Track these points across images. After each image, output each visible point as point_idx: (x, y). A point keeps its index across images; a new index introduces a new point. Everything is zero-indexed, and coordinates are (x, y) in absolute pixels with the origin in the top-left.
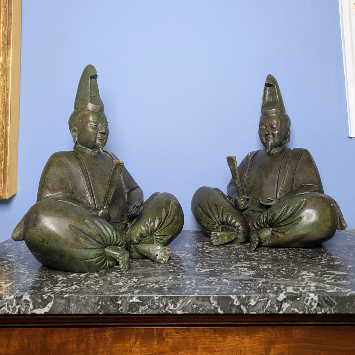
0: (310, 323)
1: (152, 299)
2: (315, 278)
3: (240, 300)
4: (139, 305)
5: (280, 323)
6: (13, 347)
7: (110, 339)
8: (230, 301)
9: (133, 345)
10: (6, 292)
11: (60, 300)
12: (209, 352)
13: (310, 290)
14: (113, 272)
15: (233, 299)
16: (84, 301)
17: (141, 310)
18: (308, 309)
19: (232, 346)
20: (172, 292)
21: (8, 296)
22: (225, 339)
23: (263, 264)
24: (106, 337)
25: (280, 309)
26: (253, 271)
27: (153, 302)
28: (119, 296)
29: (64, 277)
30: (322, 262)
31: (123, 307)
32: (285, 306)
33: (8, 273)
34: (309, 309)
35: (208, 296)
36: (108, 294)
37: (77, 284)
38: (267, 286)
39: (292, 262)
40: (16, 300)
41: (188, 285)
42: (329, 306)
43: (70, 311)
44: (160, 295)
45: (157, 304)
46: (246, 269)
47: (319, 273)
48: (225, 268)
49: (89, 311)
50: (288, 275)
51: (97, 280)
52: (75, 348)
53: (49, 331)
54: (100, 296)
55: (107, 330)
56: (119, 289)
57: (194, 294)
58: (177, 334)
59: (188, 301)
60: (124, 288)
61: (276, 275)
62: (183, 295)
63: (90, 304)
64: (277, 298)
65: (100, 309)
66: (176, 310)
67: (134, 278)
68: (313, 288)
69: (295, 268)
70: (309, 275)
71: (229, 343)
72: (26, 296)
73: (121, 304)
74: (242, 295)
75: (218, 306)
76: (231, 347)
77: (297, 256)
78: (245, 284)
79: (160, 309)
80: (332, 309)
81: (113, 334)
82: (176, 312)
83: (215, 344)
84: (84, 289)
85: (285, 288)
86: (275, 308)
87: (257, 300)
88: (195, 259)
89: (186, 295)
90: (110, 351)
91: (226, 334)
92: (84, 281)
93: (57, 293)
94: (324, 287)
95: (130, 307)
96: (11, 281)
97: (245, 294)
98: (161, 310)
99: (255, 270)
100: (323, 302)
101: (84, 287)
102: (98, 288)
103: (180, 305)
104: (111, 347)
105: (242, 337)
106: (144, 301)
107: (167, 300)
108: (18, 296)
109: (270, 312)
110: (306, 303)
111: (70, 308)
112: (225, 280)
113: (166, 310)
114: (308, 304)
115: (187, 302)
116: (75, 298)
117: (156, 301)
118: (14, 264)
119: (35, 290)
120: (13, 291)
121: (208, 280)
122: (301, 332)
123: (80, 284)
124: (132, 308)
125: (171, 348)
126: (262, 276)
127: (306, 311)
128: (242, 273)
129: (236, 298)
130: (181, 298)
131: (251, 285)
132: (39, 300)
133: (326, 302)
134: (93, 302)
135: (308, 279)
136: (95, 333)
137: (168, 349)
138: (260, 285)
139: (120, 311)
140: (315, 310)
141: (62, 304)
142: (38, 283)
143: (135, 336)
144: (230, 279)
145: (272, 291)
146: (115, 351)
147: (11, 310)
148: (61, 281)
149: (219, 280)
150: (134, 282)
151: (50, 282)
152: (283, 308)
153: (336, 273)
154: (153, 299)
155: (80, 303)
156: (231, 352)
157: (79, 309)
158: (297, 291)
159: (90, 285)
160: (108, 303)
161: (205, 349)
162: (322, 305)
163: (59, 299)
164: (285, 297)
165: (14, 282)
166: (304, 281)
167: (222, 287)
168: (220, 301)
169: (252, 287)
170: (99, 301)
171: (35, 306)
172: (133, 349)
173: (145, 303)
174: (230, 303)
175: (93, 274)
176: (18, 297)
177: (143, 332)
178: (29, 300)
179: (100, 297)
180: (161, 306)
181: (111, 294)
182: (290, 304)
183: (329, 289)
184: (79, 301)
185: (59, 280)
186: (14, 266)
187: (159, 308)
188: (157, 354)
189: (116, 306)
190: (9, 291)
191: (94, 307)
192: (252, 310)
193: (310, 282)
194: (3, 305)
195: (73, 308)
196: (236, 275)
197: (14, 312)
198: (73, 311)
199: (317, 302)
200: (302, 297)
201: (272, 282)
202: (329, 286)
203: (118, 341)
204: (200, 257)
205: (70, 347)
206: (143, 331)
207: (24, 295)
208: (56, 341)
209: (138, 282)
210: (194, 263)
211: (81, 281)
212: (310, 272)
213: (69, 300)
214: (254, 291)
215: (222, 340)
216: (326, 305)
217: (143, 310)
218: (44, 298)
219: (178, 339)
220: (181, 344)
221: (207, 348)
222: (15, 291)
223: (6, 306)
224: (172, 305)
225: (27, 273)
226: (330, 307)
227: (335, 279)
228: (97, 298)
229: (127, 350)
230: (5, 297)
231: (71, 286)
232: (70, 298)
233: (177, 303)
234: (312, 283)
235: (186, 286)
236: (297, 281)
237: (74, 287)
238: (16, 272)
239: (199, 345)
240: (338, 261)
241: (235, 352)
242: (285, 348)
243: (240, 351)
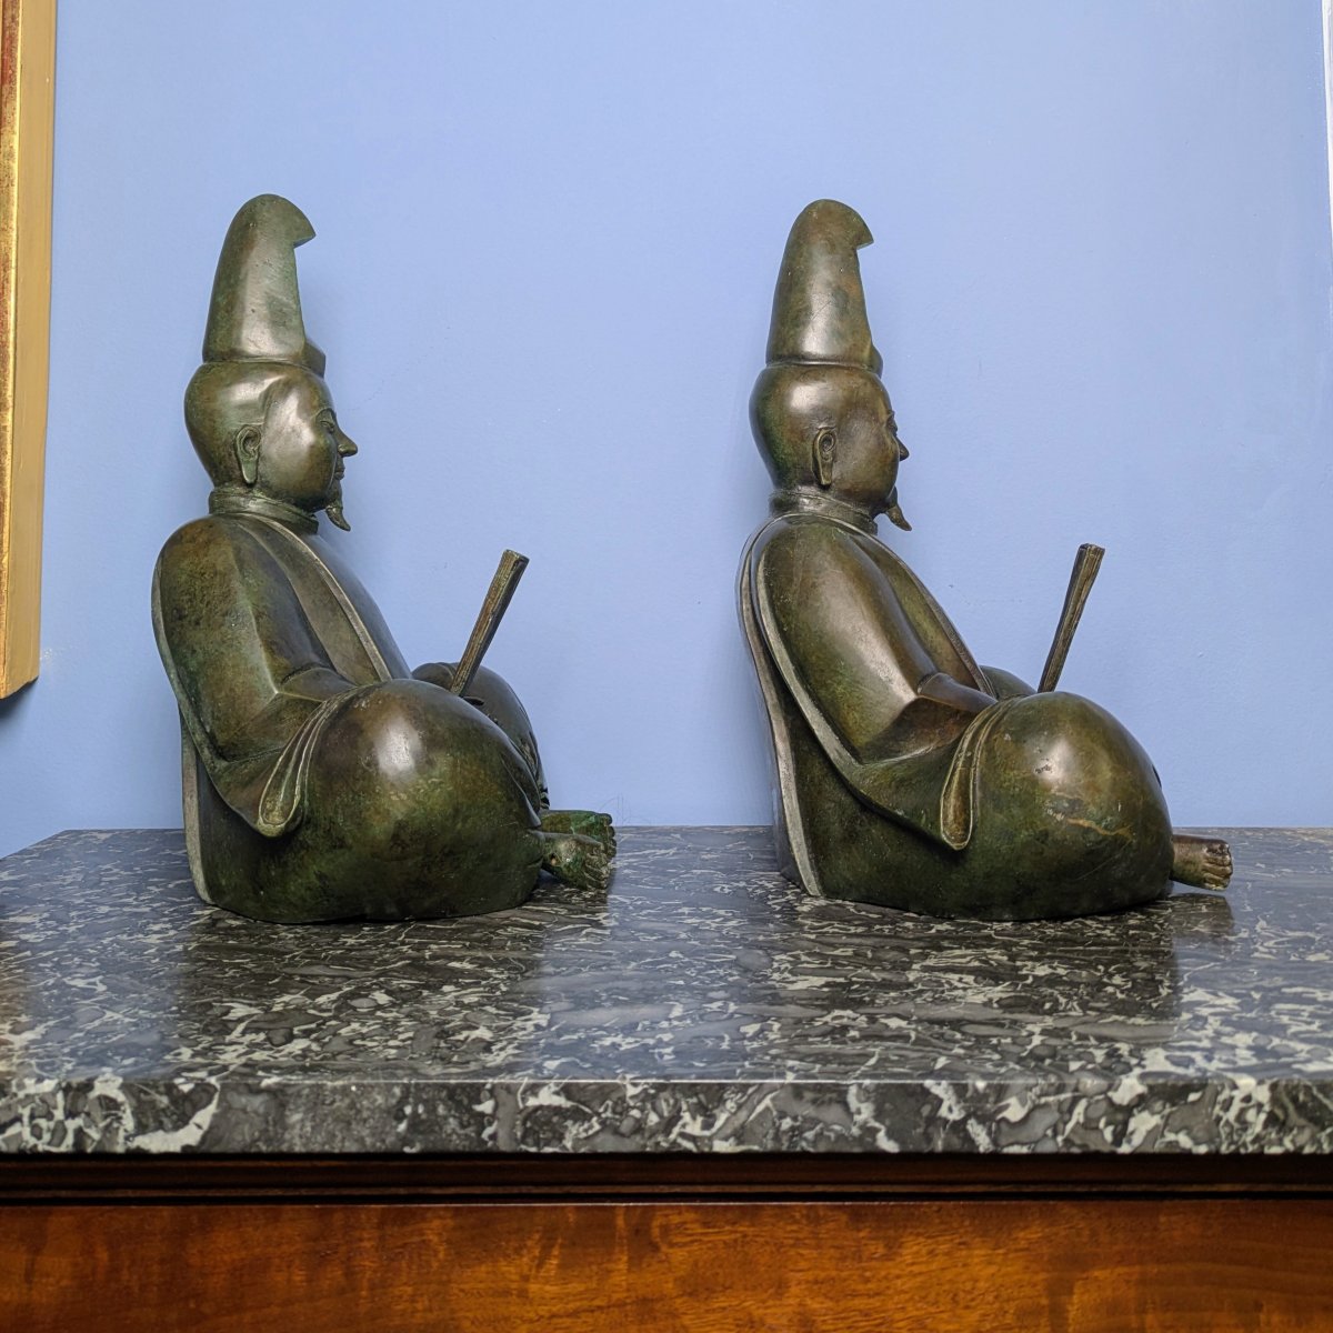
0: (1226, 1188)
1: (615, 1096)
2: (1244, 1015)
3: (965, 1101)
4: (566, 1119)
5: (1112, 1188)
6: (51, 1280)
7: (441, 1248)
8: (923, 1105)
9: (533, 1272)
10: (22, 1064)
11: (243, 1100)
12: (831, 1299)
13: (1234, 1063)
14: (446, 988)
15: (936, 1097)
16: (341, 1104)
17: (574, 1137)
18: (1230, 1134)
19: (920, 1274)
20: (692, 1066)
21: (33, 1081)
22: (894, 1250)
23: (1031, 958)
24: (424, 1241)
25: (1119, 1137)
26: (997, 985)
27: (622, 1109)
28: (484, 1084)
29: (250, 1005)
30: (1256, 955)
31: (498, 1126)
32: (1143, 1125)
33: (22, 989)
34: (1235, 1138)
35: (838, 1085)
36: (438, 1077)
37: (306, 1034)
38: (1065, 1047)
39: (1143, 953)
40: (66, 1096)
41: (752, 1039)
42: (1311, 1125)
43: (284, 1141)
44: (650, 1081)
45: (635, 1113)
46: (970, 979)
47: (1257, 996)
48: (885, 975)
49: (361, 1140)
50: (1136, 1003)
51: (385, 1020)
52: (302, 1281)
53: (195, 1219)
54: (405, 1081)
55: (429, 1215)
56: (483, 1056)
57: (782, 1075)
58: (709, 1228)
59: (759, 1102)
60: (502, 1049)
61: (1088, 1002)
62: (740, 1081)
63: (365, 1114)
64: (1110, 1094)
65: (409, 1135)
66: (710, 1138)
67: (531, 1012)
68: (1245, 1057)
69: (1158, 977)
70: (1218, 1002)
71: (908, 1265)
72: (106, 1081)
73: (493, 1116)
74: (974, 1080)
75: (877, 1125)
76: (919, 1279)
77: (1154, 930)
78: (976, 1036)
79: (647, 1135)
80: (1323, 1136)
81: (454, 1229)
82: (711, 1147)
83: (858, 1269)
84: (340, 1053)
85: (1135, 1053)
86: (1101, 1132)
87: (1033, 1102)
88: (761, 938)
89: (752, 1081)
90: (441, 1296)
91: (901, 1231)
92: (333, 1023)
93: (232, 1068)
94: (1290, 1051)
95: (529, 1124)
96: (41, 1022)
97: (984, 1076)
98: (650, 1137)
99: (1005, 981)
100: (1291, 1108)
101: (337, 1045)
102: (394, 1051)
103: (728, 1120)
104: (445, 1278)
105: (964, 1239)
106: (584, 1103)
107: (677, 1101)
108: (76, 1080)
109: (1079, 1146)
110: (1221, 1113)
111: (285, 1128)
112: (894, 1023)
113: (672, 1137)
114: (1231, 1115)
115: (755, 1108)
116: (306, 1091)
117: (632, 1104)
118: (45, 954)
119: (140, 1059)
120: (53, 1063)
121: (828, 1018)
122: (1187, 1223)
123: (322, 1034)
124: (536, 1128)
125: (681, 1281)
126: (1036, 1008)
127: (1221, 1143)
128: (955, 993)
129: (951, 1092)
130: (733, 1092)
131: (999, 1041)
132: (157, 1097)
133: (1300, 1108)
134: (379, 1107)
135: (1217, 1018)
136: (381, 1225)
137: (670, 1285)
138: (1037, 1040)
139: (486, 1143)
140: (1257, 1139)
141: (256, 1112)
142: (148, 1029)
143: (540, 1239)
144: (914, 1018)
145: (1090, 1066)
146: (462, 1295)
147: (47, 1137)
148: (240, 1020)
149: (872, 1019)
150: (538, 1027)
151: (197, 1025)
152: (1132, 1133)
153: (1320, 995)
154: (620, 1095)
155: (326, 1109)
156: (917, 1298)
157: (323, 1134)
158: (1187, 1067)
159: (363, 1037)
160: (441, 1110)
161: (815, 1287)
162: (1284, 1123)
163: (240, 1094)
164: (1141, 1089)
165: (51, 1023)
166: (1203, 1028)
167: (887, 1048)
168: (887, 1105)
169: (1005, 1048)
170: (403, 1101)
171: (144, 1120)
172: (533, 1287)
173: (587, 1110)
174: (926, 1110)
175: (366, 996)
176: (74, 1085)
177: (571, 1220)
178: (121, 1097)
179: (406, 1088)
180: (652, 1124)
181: (449, 1075)
182: (1162, 1117)
183: (1308, 1061)
184: (323, 1104)
185: (233, 1015)
186: (45, 960)
187: (643, 1129)
188: (625, 1304)
189: (472, 1121)
190: (33, 1062)
191: (385, 1125)
192: (1011, 1140)
193: (1228, 1029)
194: (12, 1116)
195: (297, 1131)
196: (935, 1001)
197: (59, 1145)
198: (297, 1141)
199: (1267, 1108)
200: (1209, 1091)
201: (1082, 1029)
202: (1306, 1047)
203: (474, 1256)
204: (778, 928)
205: (280, 1278)
206: (572, 1217)
207: (101, 1079)
208: (226, 1257)
209: (553, 1029)
210: (760, 952)
211: (324, 1024)
212: (1220, 994)
213: (281, 1097)
214: (1017, 1067)
215: (881, 1251)
216: (1302, 1121)
217: (579, 1139)
218: (179, 1091)
219: (709, 1248)
220: (720, 1266)
221: (822, 1283)
222: (57, 1061)
223: (26, 1120)
224: (694, 1118)
225: (101, 988)
226: (1316, 1129)
227: (1325, 1022)
228: (397, 1091)
229: (507, 1293)
230: (21, 1086)
231: (284, 1040)
232: (286, 1089)
233: (716, 1111)
234: (1238, 1036)
235: (746, 1042)
236: (1176, 1028)
237: (298, 1046)
238: (54, 986)
239: (792, 1271)
240: (1318, 951)
241: (932, 1298)
242: (1128, 1282)
243: (951, 1295)
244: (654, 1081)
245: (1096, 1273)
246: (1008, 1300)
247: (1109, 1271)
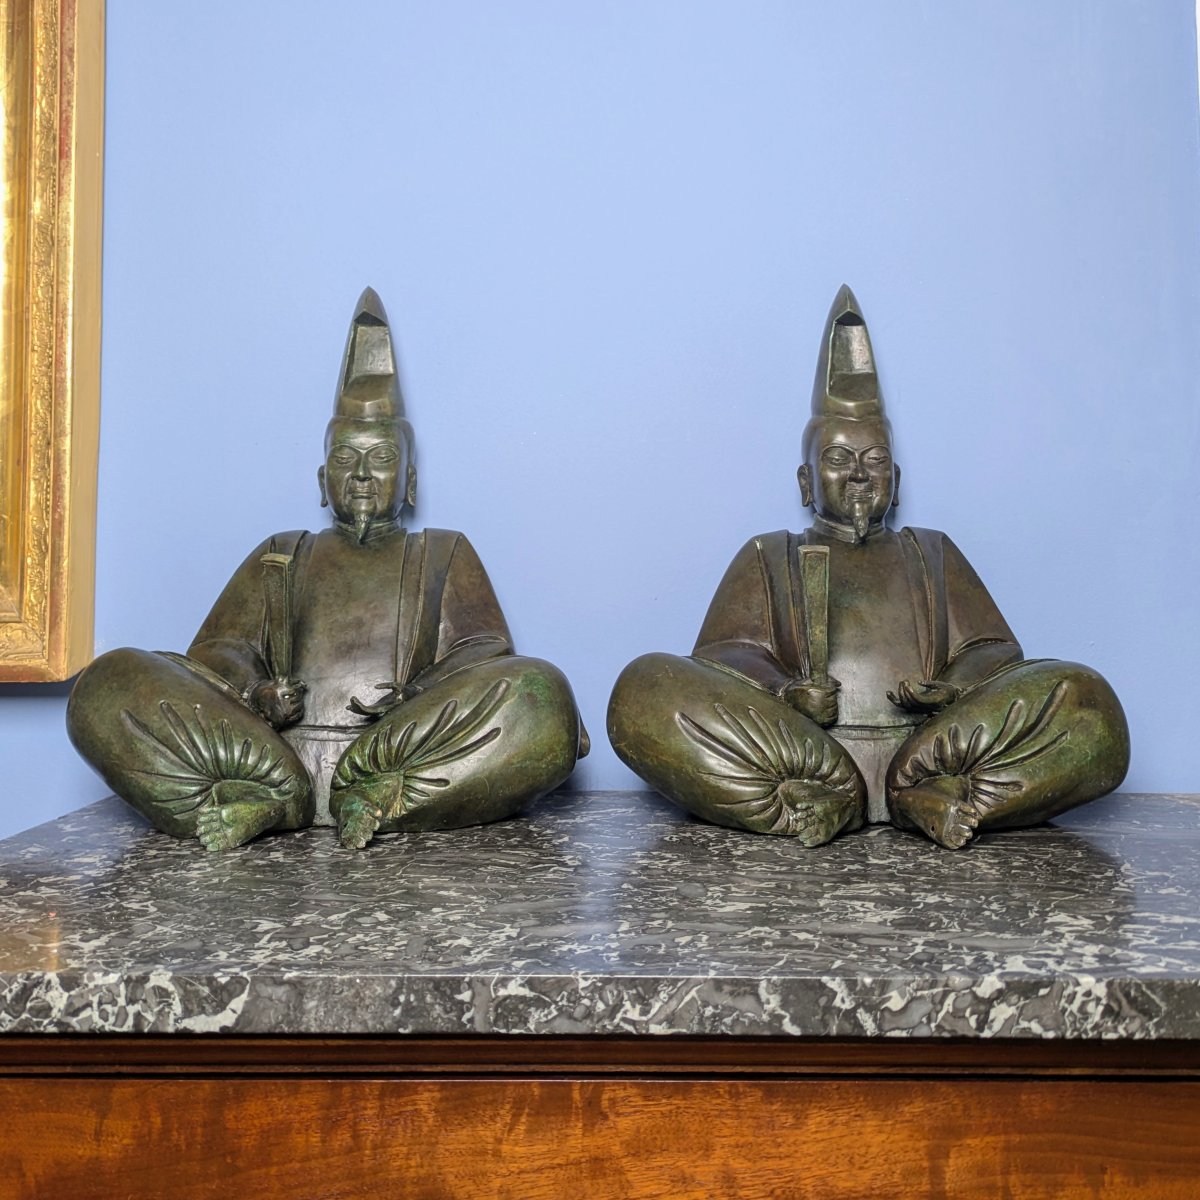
0: (1077, 1072)
1: (569, 988)
2: (1096, 932)
3: (855, 994)
4: (530, 1006)
5: (980, 1071)
6: (116, 1138)
7: (430, 1115)
8: (821, 996)
9: (506, 1135)
10: (91, 962)
11: (270, 990)
12: (749, 1160)
13: (1080, 966)
14: (435, 910)
15: (831, 990)
16: (348, 993)
17: (536, 1021)
18: (1074, 1022)
19: (823, 1140)
20: (633, 965)
21: (101, 974)
22: (801, 1120)
23: (925, 890)
24: (416, 1110)
25: (983, 1023)
26: (893, 909)
27: (575, 997)
28: (464, 978)
29: (275, 922)
30: (1116, 889)
31: (477, 1012)
32: (1001, 1013)
33: (88, 910)
34: (1078, 1025)
35: (751, 980)
36: (426, 972)
37: (320, 942)
38: (941, 954)
39: (1019, 886)
40: (127, 987)
41: (684, 947)
42: (1141, 1015)
43: (303, 1023)
44: (597, 976)
45: (586, 1002)
46: (871, 905)
47: (1109, 919)
48: (801, 902)
49: (364, 1023)
50: (1007, 923)
51: (384, 932)
52: (317, 1142)
53: (230, 1091)
54: (400, 975)
55: (420, 1088)
56: (463, 958)
57: (705, 972)
58: (649, 1100)
59: (687, 993)
60: (478, 953)
61: (967, 922)
62: (671, 976)
63: (367, 1002)
64: (974, 989)
65: (403, 1019)
66: (647, 1023)
67: (505, 927)
68: (1089, 961)
69: (1029, 905)
70: (1076, 923)
71: (813, 1133)
72: (160, 975)
73: (471, 1004)
74: (864, 976)
75: (783, 1013)
76: (823, 1144)
77: (1034, 870)
78: (869, 946)
79: (595, 1020)
80: (1151, 1025)
81: (441, 1100)
82: (648, 1030)
83: (771, 1136)
84: (347, 955)
85: (1000, 959)
86: (967, 1019)
87: (911, 994)
88: (700, 874)
89: (681, 977)
90: (430, 1154)
91: (806, 1105)
92: (342, 934)
93: (260, 966)
94: (1127, 958)
95: (500, 1011)
96: (104, 933)
97: (871, 974)
98: (598, 1022)
99: (899, 907)
100: (1124, 1002)
101: (344, 950)
102: (391, 954)
103: (661, 1007)
104: (433, 1140)
105: (858, 1113)
106: (544, 994)
107: (619, 992)
108: (134, 974)
109: (949, 1032)
110: (1066, 1005)
111: (303, 1013)
112: (802, 936)
113: (616, 1021)
114: (1075, 1007)
115: (683, 999)
116: (320, 983)
117: (583, 994)
118: (105, 885)
119: (187, 959)
120: (116, 962)
121: (748, 933)
122: (1045, 1101)
123: (332, 942)
124: (506, 1014)
125: (627, 1144)
126: (922, 926)
127: (1066, 1031)
128: (857, 915)
129: (843, 986)
130: (665, 985)
131: (888, 950)
132: (200, 987)
133: (1132, 1002)
134: (379, 996)
135: (1074, 934)
136: (381, 1097)
137: (617, 1148)
138: (919, 949)
139: (465, 1025)
140: (1096, 1027)
141: (280, 1000)
142: (191, 938)
143: (512, 1108)
144: (820, 933)
145: (960, 968)
146: (447, 1154)
147: (112, 1019)
148: (266, 932)
149: (785, 933)
150: (509, 938)
151: (232, 935)
152: (992, 1021)
153: (1163, 919)
154: (574, 987)
155: (336, 998)
156: (820, 1160)
157: (334, 1017)
158: (1040, 969)
159: (366, 944)
160: (429, 999)
161: (736, 1150)
162: (1118, 1014)
163: (267, 985)
164: (1000, 985)
165: (113, 934)
166: (1059, 941)
167: (795, 954)
168: (791, 997)
169: (892, 954)
170: (398, 991)
171: (190, 1007)
172: (505, 1148)
173: (547, 999)
174: (823, 1001)
175: (369, 915)
176: (134, 978)
177: (536, 1093)
178: (171, 988)
179: (400, 981)
180: (598, 1011)
181: (435, 971)
182: (1017, 1008)
183: (1142, 965)
184: (334, 993)
185: (260, 929)
186: (104, 889)
187: (593, 1015)
188: (581, 1163)
189: (454, 1008)
190: (100, 961)
191: (383, 1010)
192: (894, 1026)
193: (1080, 942)
194: (84, 1002)
195: (313, 1015)
196: (839, 920)
197: (122, 1026)
198: (313, 1023)
199: (1104, 1001)
200: (1056, 987)
201: (958, 942)
202: (1142, 956)
203: (456, 1122)
204: (716, 867)
205: (300, 1139)
206: (536, 1091)
207: (154, 973)
208: (256, 1122)
209: (521, 939)
210: (698, 885)
211: (334, 935)
212: (1079, 917)
213: (299, 987)
214: (899, 968)
215: (791, 1121)
216: (1134, 1013)
217: (540, 1023)
218: (217, 982)
219: (649, 1118)
220: (658, 1132)
221: (742, 1147)
222: (120, 961)
223: (95, 1005)
224: (634, 1006)
225: (152, 909)
226: (1145, 1019)
227: (1162, 937)
228: (393, 983)
229: (484, 1152)
230: (91, 979)
231: (302, 946)
232: (304, 981)
233: (651, 1001)
234: (1087, 947)
235: (679, 949)
236: (1036, 942)
237: (313, 950)
238: (114, 908)
239: (717, 1136)
240: (1169, 886)
241: (832, 1160)
242: (995, 1149)
243: (848, 1158)
244: (601, 976)
245: (969, 1141)
246: (895, 1163)
247: (979, 1139)
